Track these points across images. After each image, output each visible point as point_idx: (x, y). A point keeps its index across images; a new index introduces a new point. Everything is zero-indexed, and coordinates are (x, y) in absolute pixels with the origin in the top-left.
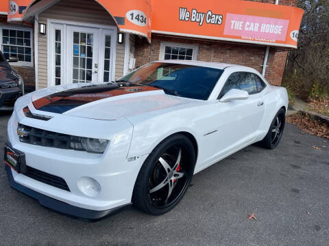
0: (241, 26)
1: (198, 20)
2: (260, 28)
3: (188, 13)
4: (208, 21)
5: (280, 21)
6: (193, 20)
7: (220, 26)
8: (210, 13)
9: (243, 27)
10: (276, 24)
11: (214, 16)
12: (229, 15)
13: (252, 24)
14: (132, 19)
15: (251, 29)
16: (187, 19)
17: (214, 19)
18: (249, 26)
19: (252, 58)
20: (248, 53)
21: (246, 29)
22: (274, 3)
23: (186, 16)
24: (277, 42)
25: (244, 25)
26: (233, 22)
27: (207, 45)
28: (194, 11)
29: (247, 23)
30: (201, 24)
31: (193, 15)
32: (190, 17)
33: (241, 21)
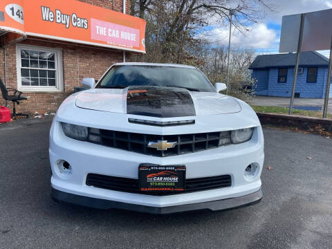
0: (105, 32)
1: (64, 22)
2: (120, 34)
3: (51, 13)
4: (75, 24)
5: (133, 30)
6: (59, 21)
7: (87, 31)
8: (74, 15)
9: (107, 33)
10: (131, 32)
11: (79, 19)
12: (93, 21)
13: (114, 31)
14: (13, 14)
15: (114, 35)
16: (52, 20)
17: (79, 22)
18: (111, 33)
21: (110, 35)
22: (122, 13)
23: (50, 16)
25: (107, 31)
26: (98, 27)
28: (58, 12)
29: (110, 30)
30: (67, 26)
31: (58, 16)
32: (54, 18)
33: (104, 27)
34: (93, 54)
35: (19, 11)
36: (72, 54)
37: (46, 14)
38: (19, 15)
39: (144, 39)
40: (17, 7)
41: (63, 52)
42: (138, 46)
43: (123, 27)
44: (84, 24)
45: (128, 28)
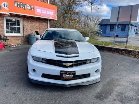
1: (24, 7)
2: (47, 12)
3: (18, 4)
4: (28, 8)
5: (52, 10)
7: (33, 11)
8: (28, 5)
9: (41, 12)
10: (51, 11)
11: (30, 6)
12: (35, 7)
14: (5, 7)
16: (19, 7)
18: (43, 12)
19: (44, 23)
20: (42, 22)
21: (42, 13)
22: (48, 3)
24: (52, 18)
25: (41, 11)
26: (37, 9)
27: (26, 18)
28: (21, 3)
29: (43, 10)
30: (25, 9)
31: (21, 5)
32: (20, 6)
33: (40, 9)
34: (36, 20)
35: (7, 5)
36: (27, 20)
37: (16, 4)
38: (7, 7)
39: (56, 14)
40: (6, 3)
41: (23, 20)
42: (54, 17)
43: (48, 9)
44: (32, 8)
45: (50, 10)
